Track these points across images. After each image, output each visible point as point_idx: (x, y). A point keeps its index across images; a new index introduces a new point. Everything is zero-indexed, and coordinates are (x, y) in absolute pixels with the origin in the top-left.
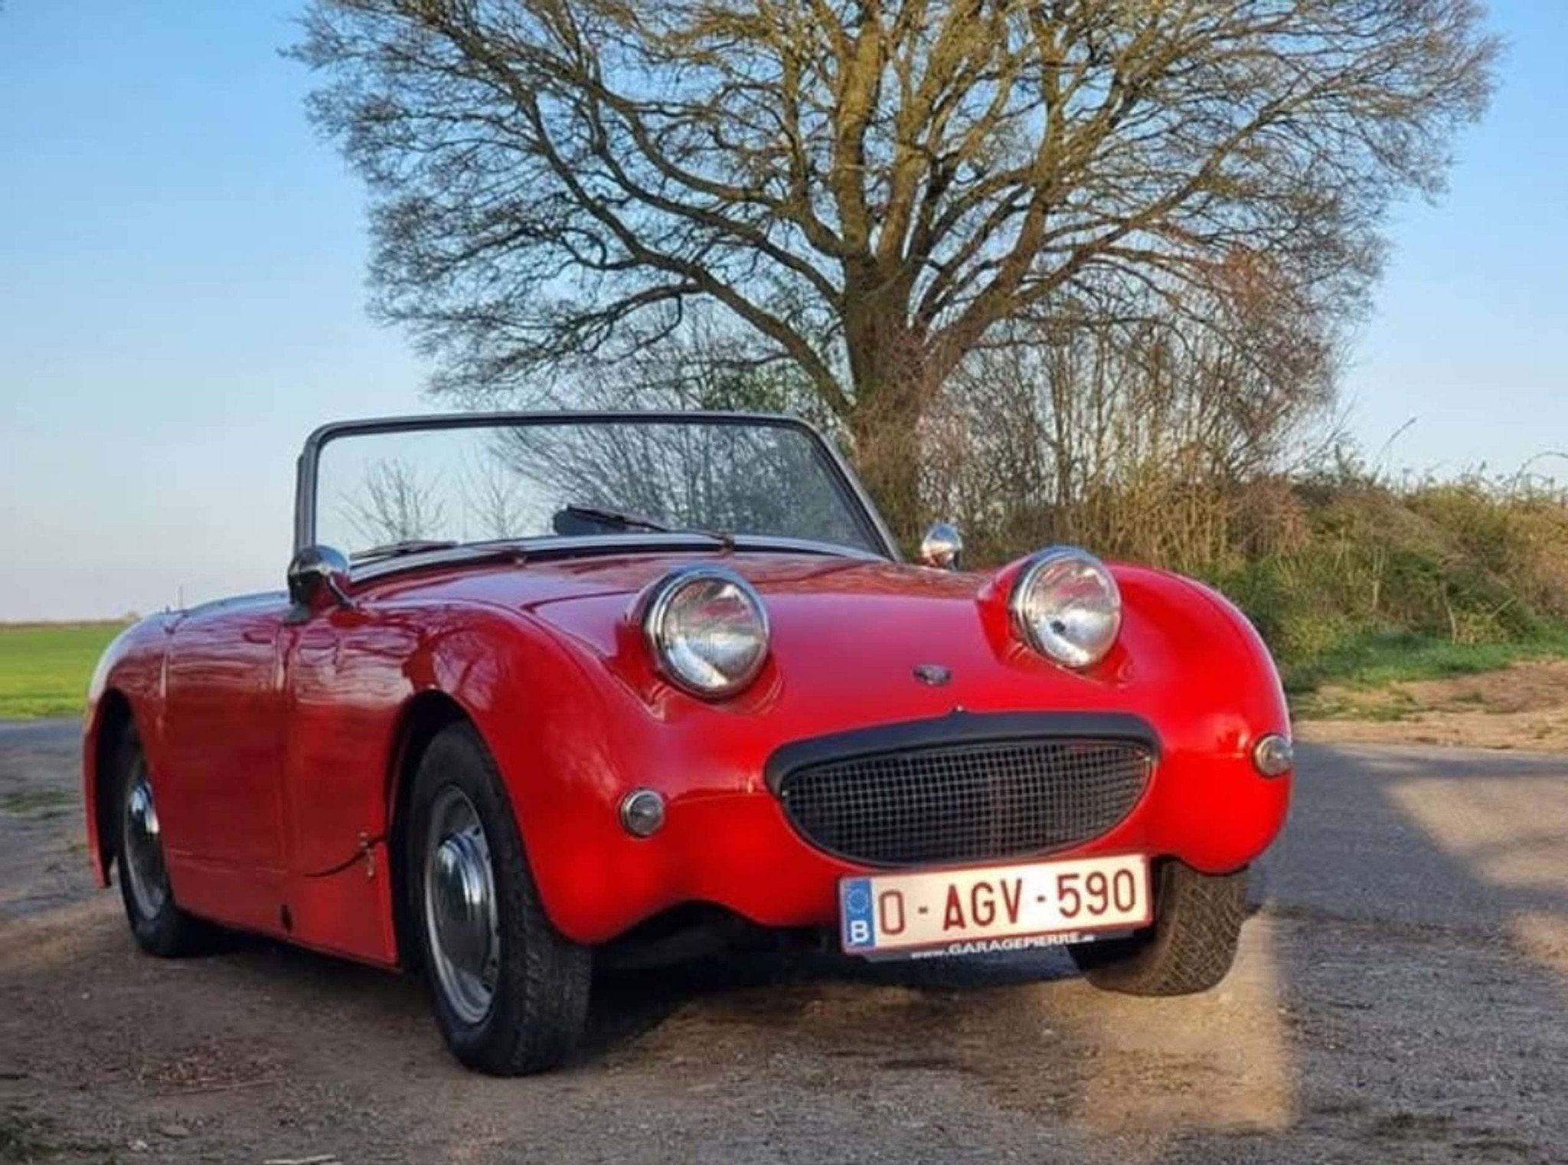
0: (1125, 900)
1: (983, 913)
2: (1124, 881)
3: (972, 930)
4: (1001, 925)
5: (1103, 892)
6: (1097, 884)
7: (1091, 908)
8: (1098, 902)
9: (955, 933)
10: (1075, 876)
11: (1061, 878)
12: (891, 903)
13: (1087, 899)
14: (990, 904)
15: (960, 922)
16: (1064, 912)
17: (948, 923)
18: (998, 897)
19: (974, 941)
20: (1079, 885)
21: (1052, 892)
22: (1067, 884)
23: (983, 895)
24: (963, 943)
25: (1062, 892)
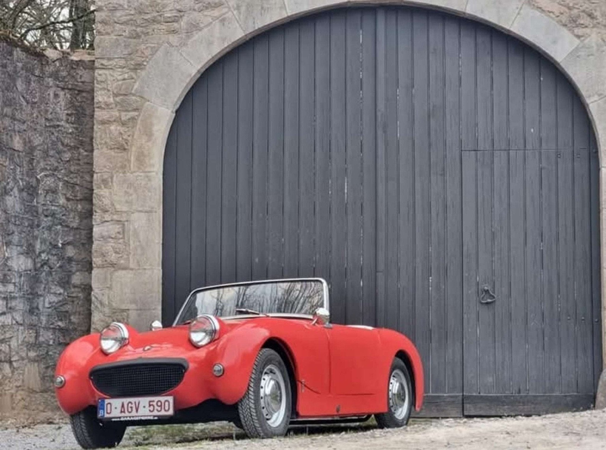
0: (167, 408)
1: (130, 410)
2: (167, 403)
3: (127, 414)
4: (134, 413)
5: (161, 406)
6: (159, 404)
7: (157, 410)
8: (159, 409)
9: (123, 415)
10: (153, 401)
11: (150, 402)
12: (109, 406)
13: (156, 407)
14: (131, 408)
15: (124, 412)
16: (150, 411)
17: (121, 412)
18: (133, 406)
19: (127, 417)
20: (155, 404)
21: (147, 405)
22: (151, 403)
23: (130, 405)
24: (124, 417)
25: (150, 405)
